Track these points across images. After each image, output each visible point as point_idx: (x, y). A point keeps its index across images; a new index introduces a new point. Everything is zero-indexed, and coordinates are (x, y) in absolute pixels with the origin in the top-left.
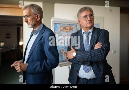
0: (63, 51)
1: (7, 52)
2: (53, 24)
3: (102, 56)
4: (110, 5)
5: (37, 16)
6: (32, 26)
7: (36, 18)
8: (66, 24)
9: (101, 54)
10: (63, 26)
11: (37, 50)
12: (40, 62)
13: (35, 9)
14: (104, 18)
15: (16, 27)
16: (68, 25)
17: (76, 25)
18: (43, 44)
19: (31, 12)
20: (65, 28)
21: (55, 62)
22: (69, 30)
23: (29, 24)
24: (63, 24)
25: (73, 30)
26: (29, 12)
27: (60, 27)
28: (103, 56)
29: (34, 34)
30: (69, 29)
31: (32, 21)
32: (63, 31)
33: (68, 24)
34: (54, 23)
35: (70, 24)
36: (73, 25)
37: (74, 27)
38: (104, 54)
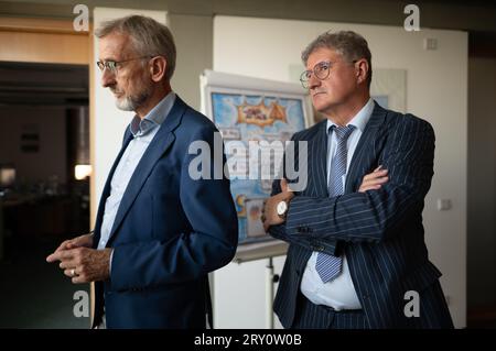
0: (246, 201)
2: (209, 95)
3: (378, 220)
5: (152, 61)
6: (133, 100)
7: (149, 72)
8: (258, 97)
9: (375, 212)
10: (246, 104)
12: (162, 243)
13: (144, 36)
14: (406, 72)
15: (63, 108)
16: (269, 102)
17: (300, 101)
18: (176, 172)
19: (129, 46)
20: (255, 112)
21: (224, 246)
22: (269, 120)
23: (120, 96)
24: (248, 96)
25: (286, 122)
26: (123, 46)
27: (238, 107)
28: (383, 221)
29: (139, 134)
30: (271, 117)
31: (135, 84)
32: (248, 124)
33: (268, 95)
34: (212, 94)
35: (273, 98)
36: (287, 99)
37: (291, 108)
38: (386, 212)
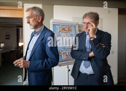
0: (62, 51)
1: (7, 52)
2: (52, 25)
4: (108, 7)
5: (38, 17)
8: (65, 25)
10: (62, 27)
11: (39, 50)
14: (102, 19)
15: (16, 28)
16: (67, 27)
17: (75, 26)
19: (33, 14)
20: (64, 29)
23: (31, 25)
24: (62, 25)
25: (72, 31)
26: (31, 13)
27: (59, 28)
29: (35, 35)
30: (68, 30)
31: (34, 22)
32: (62, 32)
33: (67, 25)
36: (72, 26)
37: (73, 28)
